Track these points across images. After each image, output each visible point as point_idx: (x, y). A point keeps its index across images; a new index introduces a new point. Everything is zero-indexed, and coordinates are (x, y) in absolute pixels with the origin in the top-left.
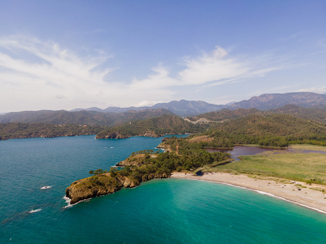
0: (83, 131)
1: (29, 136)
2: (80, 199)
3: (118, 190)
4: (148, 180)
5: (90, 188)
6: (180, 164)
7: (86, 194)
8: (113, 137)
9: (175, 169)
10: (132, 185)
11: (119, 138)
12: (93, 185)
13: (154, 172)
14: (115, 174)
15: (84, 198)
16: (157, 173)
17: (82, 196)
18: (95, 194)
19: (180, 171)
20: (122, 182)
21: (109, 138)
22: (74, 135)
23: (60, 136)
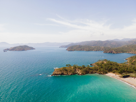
0: (101, 49)
1: (81, 50)
2: (56, 74)
3: (73, 74)
4: (92, 73)
5: (61, 71)
6: (117, 69)
7: (59, 73)
8: (111, 52)
9: (112, 71)
10: (80, 74)
11: (114, 53)
12: (63, 70)
13: (97, 70)
14: (76, 68)
15: (57, 74)
16: (98, 71)
17: (57, 73)
18: (62, 74)
19: (114, 73)
20: (78, 71)
21: (109, 53)
22: (96, 51)
23: (91, 51)
